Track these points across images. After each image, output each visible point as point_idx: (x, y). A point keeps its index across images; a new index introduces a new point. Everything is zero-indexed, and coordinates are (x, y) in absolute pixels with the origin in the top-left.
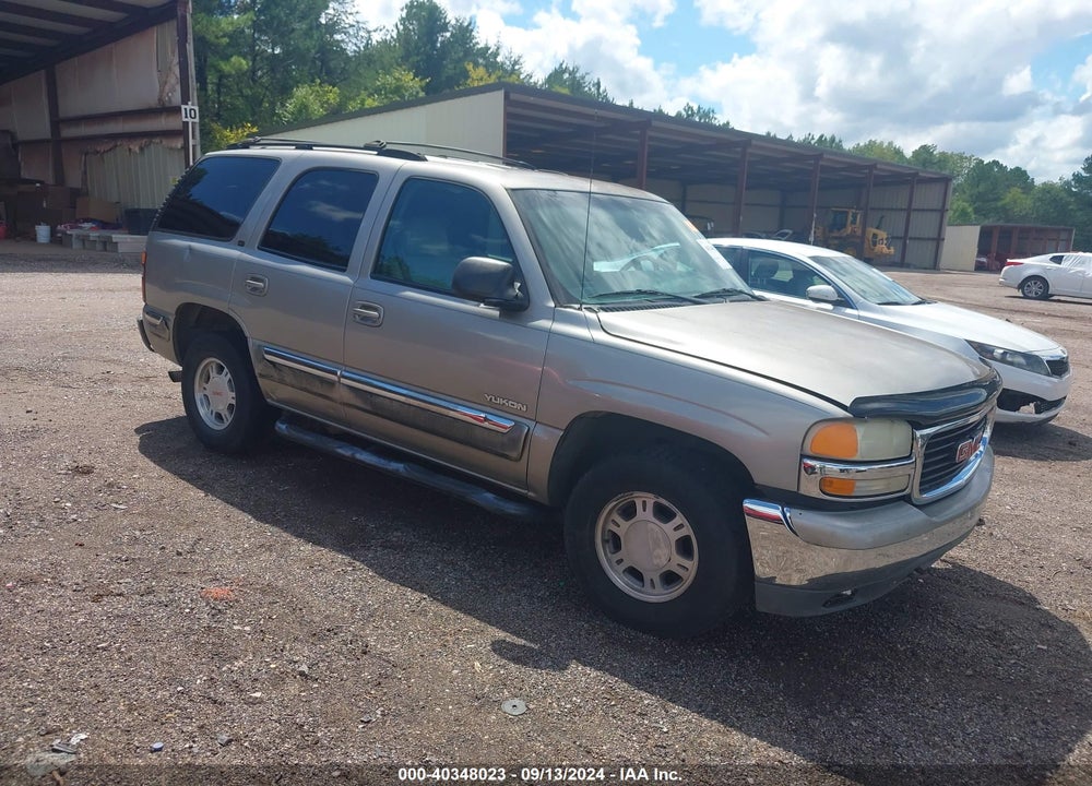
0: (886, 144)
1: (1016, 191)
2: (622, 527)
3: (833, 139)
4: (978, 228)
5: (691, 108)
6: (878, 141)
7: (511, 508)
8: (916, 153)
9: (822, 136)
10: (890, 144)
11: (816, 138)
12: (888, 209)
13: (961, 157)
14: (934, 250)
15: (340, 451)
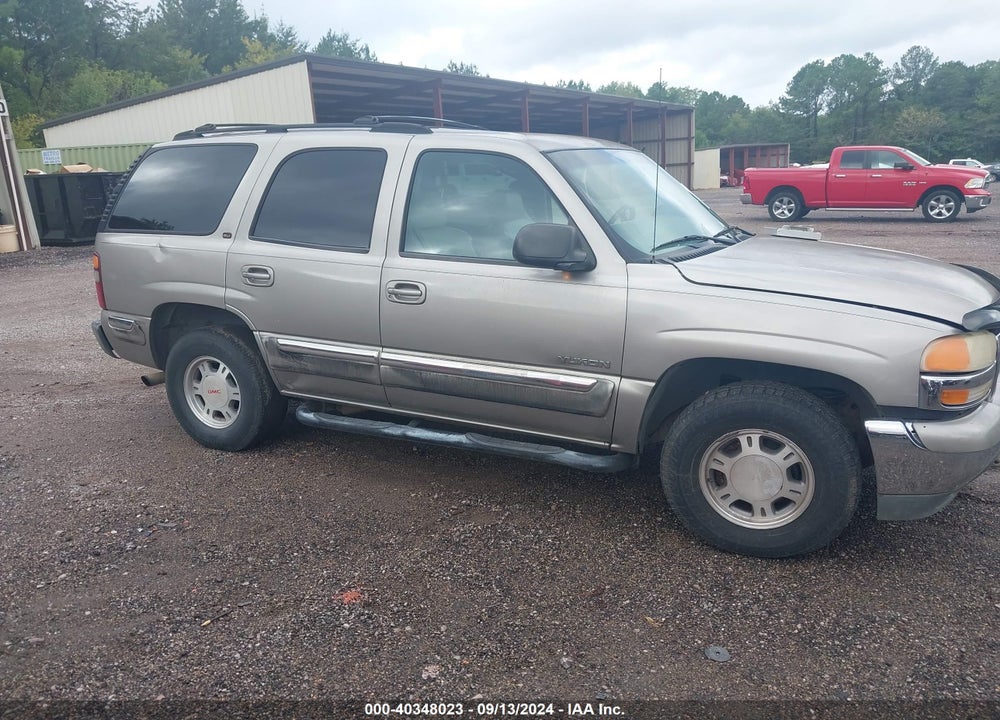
0: (626, 84)
1: (737, 116)
2: (726, 465)
3: (582, 84)
4: (718, 151)
5: (454, 65)
6: (619, 83)
7: (596, 461)
8: (651, 91)
9: (571, 82)
10: (629, 84)
11: (567, 83)
12: (647, 142)
13: (688, 91)
14: (686, 173)
15: (386, 431)
